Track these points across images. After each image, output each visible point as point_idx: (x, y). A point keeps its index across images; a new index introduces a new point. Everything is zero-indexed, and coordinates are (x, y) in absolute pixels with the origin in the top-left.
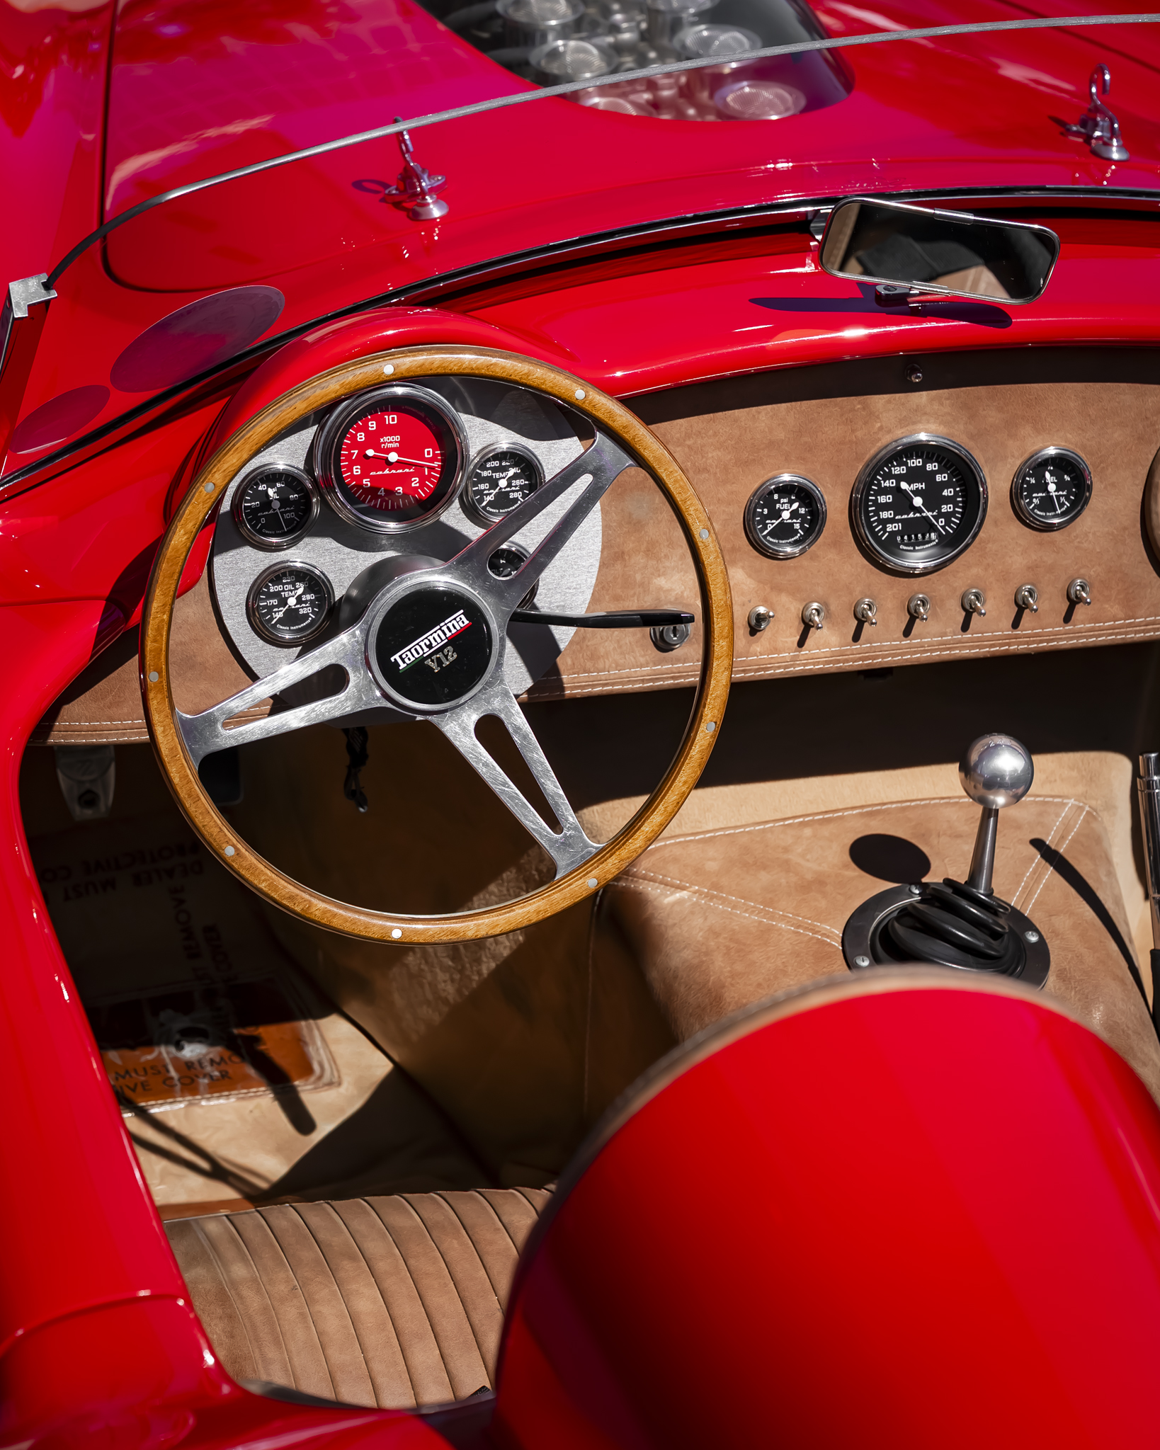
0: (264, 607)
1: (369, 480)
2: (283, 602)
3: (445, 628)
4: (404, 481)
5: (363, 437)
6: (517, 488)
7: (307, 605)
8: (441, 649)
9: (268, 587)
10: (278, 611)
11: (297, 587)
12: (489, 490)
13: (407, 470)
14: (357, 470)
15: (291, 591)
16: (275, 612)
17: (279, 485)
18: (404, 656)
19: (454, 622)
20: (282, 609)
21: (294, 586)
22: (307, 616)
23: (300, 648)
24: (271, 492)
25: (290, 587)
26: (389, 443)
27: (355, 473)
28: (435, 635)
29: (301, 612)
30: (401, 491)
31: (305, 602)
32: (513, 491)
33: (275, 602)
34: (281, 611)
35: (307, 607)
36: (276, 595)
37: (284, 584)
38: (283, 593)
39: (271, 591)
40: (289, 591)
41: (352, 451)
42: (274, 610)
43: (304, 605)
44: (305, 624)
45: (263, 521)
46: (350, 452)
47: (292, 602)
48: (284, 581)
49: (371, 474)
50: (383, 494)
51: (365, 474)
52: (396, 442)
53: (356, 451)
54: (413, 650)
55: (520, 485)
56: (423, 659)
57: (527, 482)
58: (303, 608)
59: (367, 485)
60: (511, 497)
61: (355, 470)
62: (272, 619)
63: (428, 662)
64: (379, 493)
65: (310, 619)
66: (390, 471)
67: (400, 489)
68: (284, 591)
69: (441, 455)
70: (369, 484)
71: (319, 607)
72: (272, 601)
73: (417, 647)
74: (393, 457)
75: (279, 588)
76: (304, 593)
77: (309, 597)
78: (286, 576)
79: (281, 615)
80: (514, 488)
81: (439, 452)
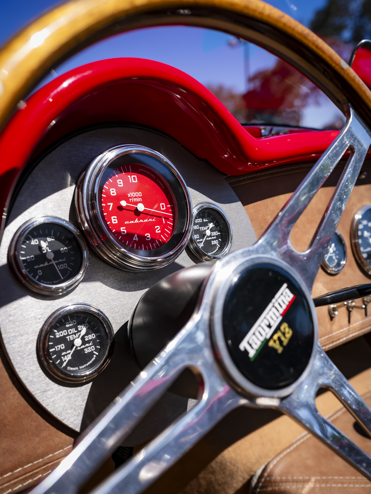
0: (55, 352)
1: (125, 228)
2: (70, 345)
3: (277, 305)
4: (150, 228)
5: (114, 192)
6: (215, 238)
7: (91, 344)
8: (278, 329)
9: (54, 334)
10: (66, 355)
11: (79, 329)
12: (199, 239)
13: (151, 220)
14: (114, 220)
15: (75, 334)
16: (64, 356)
17: (49, 239)
18: (251, 342)
19: (282, 297)
20: (69, 351)
21: (77, 329)
22: (91, 354)
23: (90, 385)
24: (44, 245)
25: (73, 330)
26: (134, 198)
27: (113, 223)
28: (271, 313)
29: (87, 351)
30: (149, 237)
31: (88, 342)
32: (214, 240)
33: (62, 346)
34: (69, 353)
35: (90, 346)
36: (63, 340)
37: (67, 329)
38: (68, 337)
39: (57, 337)
40: (72, 334)
41: (108, 204)
42: (63, 354)
43: (87, 345)
44: (91, 362)
45: (40, 272)
46: (106, 204)
47: (78, 342)
48: (67, 326)
49: (126, 223)
50: (137, 239)
51: (121, 224)
52: (139, 197)
53: (112, 204)
54: (257, 334)
55: (216, 235)
56: (267, 341)
57: (219, 233)
58: (87, 347)
59: (124, 232)
60: (212, 244)
61: (113, 220)
62: (62, 362)
63: (271, 343)
64: (134, 239)
65: (95, 356)
66: (139, 220)
67: (148, 235)
68: (68, 335)
69: (171, 208)
70: (125, 231)
71: (100, 344)
72: (59, 346)
73: (260, 329)
74: (141, 207)
75: (63, 333)
76: (87, 334)
77: (91, 336)
78: (69, 321)
79: (69, 357)
80: (213, 238)
81: (169, 206)
